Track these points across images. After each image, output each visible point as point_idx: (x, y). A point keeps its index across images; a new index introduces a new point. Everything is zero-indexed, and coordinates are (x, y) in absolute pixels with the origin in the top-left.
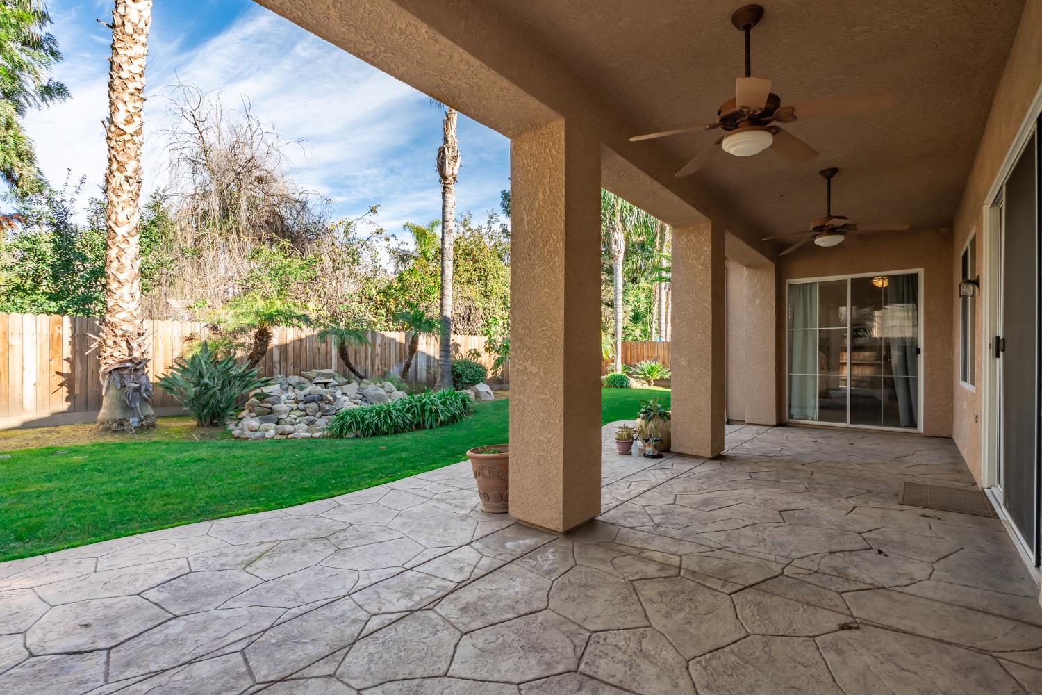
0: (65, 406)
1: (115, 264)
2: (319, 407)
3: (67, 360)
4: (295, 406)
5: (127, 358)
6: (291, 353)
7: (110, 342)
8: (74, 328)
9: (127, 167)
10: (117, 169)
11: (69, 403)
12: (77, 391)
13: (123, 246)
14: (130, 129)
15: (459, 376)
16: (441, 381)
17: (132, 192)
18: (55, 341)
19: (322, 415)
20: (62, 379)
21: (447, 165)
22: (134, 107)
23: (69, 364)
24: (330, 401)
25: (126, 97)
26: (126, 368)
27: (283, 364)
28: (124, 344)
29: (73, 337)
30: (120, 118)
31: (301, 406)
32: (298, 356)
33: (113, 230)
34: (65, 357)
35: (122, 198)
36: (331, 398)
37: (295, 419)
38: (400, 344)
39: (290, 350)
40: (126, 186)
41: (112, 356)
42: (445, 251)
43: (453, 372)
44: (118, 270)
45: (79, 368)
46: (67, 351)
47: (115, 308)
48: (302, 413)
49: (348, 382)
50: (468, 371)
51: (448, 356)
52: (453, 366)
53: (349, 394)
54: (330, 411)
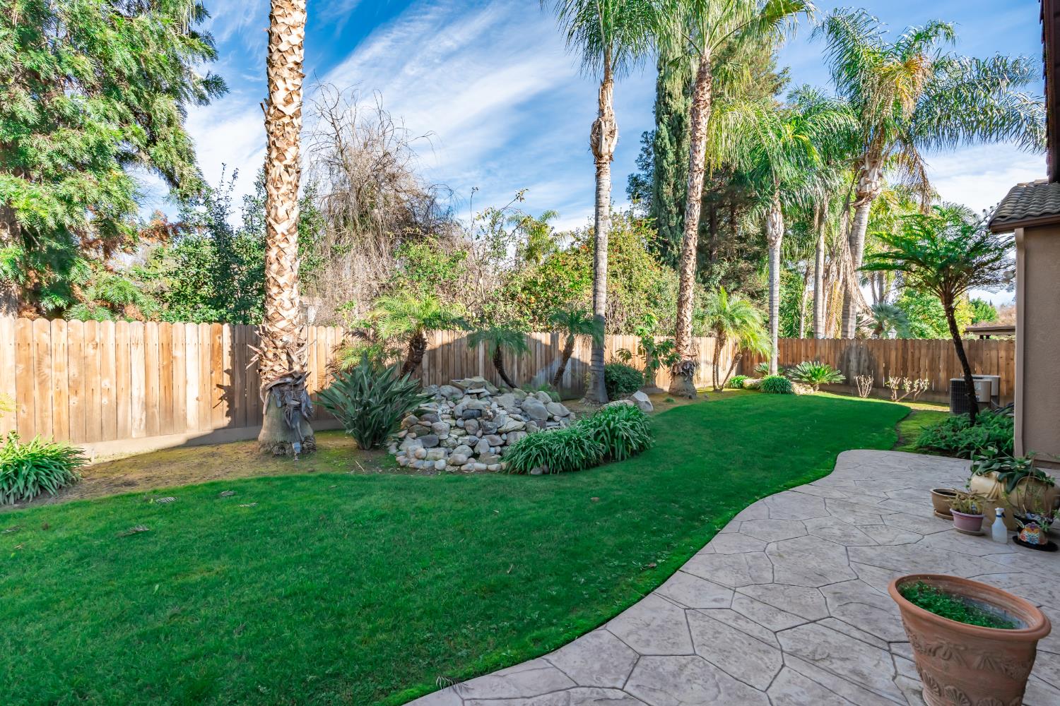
0: (226, 421)
1: (275, 267)
2: (479, 423)
3: (227, 371)
4: (453, 422)
5: (287, 372)
6: (439, 359)
7: (270, 355)
8: (233, 337)
9: (287, 154)
10: (277, 158)
11: (230, 419)
12: (237, 405)
13: (283, 245)
14: (290, 110)
15: (613, 383)
16: (594, 389)
17: (291, 183)
18: (216, 351)
19: (483, 434)
20: (223, 392)
21: (604, 141)
22: (293, 85)
23: (229, 376)
24: (490, 417)
25: (285, 73)
26: (285, 384)
27: (431, 371)
28: (284, 357)
29: (232, 347)
30: (279, 98)
31: (460, 423)
32: (446, 362)
33: (273, 228)
34: (225, 369)
35: (282, 191)
36: (491, 414)
37: (457, 439)
38: (546, 345)
39: (439, 354)
40: (286, 177)
41: (272, 370)
42: (599, 240)
43: (606, 379)
44: (278, 273)
45: (238, 380)
46: (227, 362)
47: (276, 316)
48: (463, 432)
49: (499, 392)
50: (624, 378)
51: (601, 361)
52: (606, 372)
53: (505, 407)
54: (491, 429)
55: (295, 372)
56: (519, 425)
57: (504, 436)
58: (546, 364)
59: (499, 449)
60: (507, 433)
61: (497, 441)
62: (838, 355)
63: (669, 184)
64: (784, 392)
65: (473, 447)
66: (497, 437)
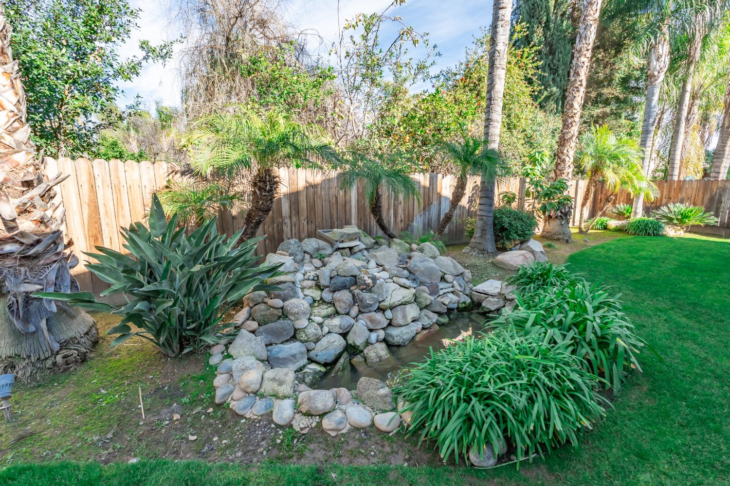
2: (353, 295)
4: (316, 294)
6: (303, 205)
15: (503, 229)
16: (481, 237)
19: (360, 312)
24: (368, 285)
27: (294, 219)
31: (327, 296)
32: (312, 208)
36: (369, 281)
37: (321, 325)
38: (424, 187)
39: (303, 199)
43: (495, 225)
48: (331, 310)
49: (376, 243)
50: (518, 224)
51: (491, 205)
52: (495, 218)
53: (387, 267)
54: (371, 305)
55: (23, 234)
56: (408, 294)
57: (389, 314)
58: (424, 208)
59: (382, 334)
60: (392, 308)
61: (379, 323)
62: (708, 196)
63: (540, 23)
64: (658, 235)
65: (344, 335)
66: (379, 316)
